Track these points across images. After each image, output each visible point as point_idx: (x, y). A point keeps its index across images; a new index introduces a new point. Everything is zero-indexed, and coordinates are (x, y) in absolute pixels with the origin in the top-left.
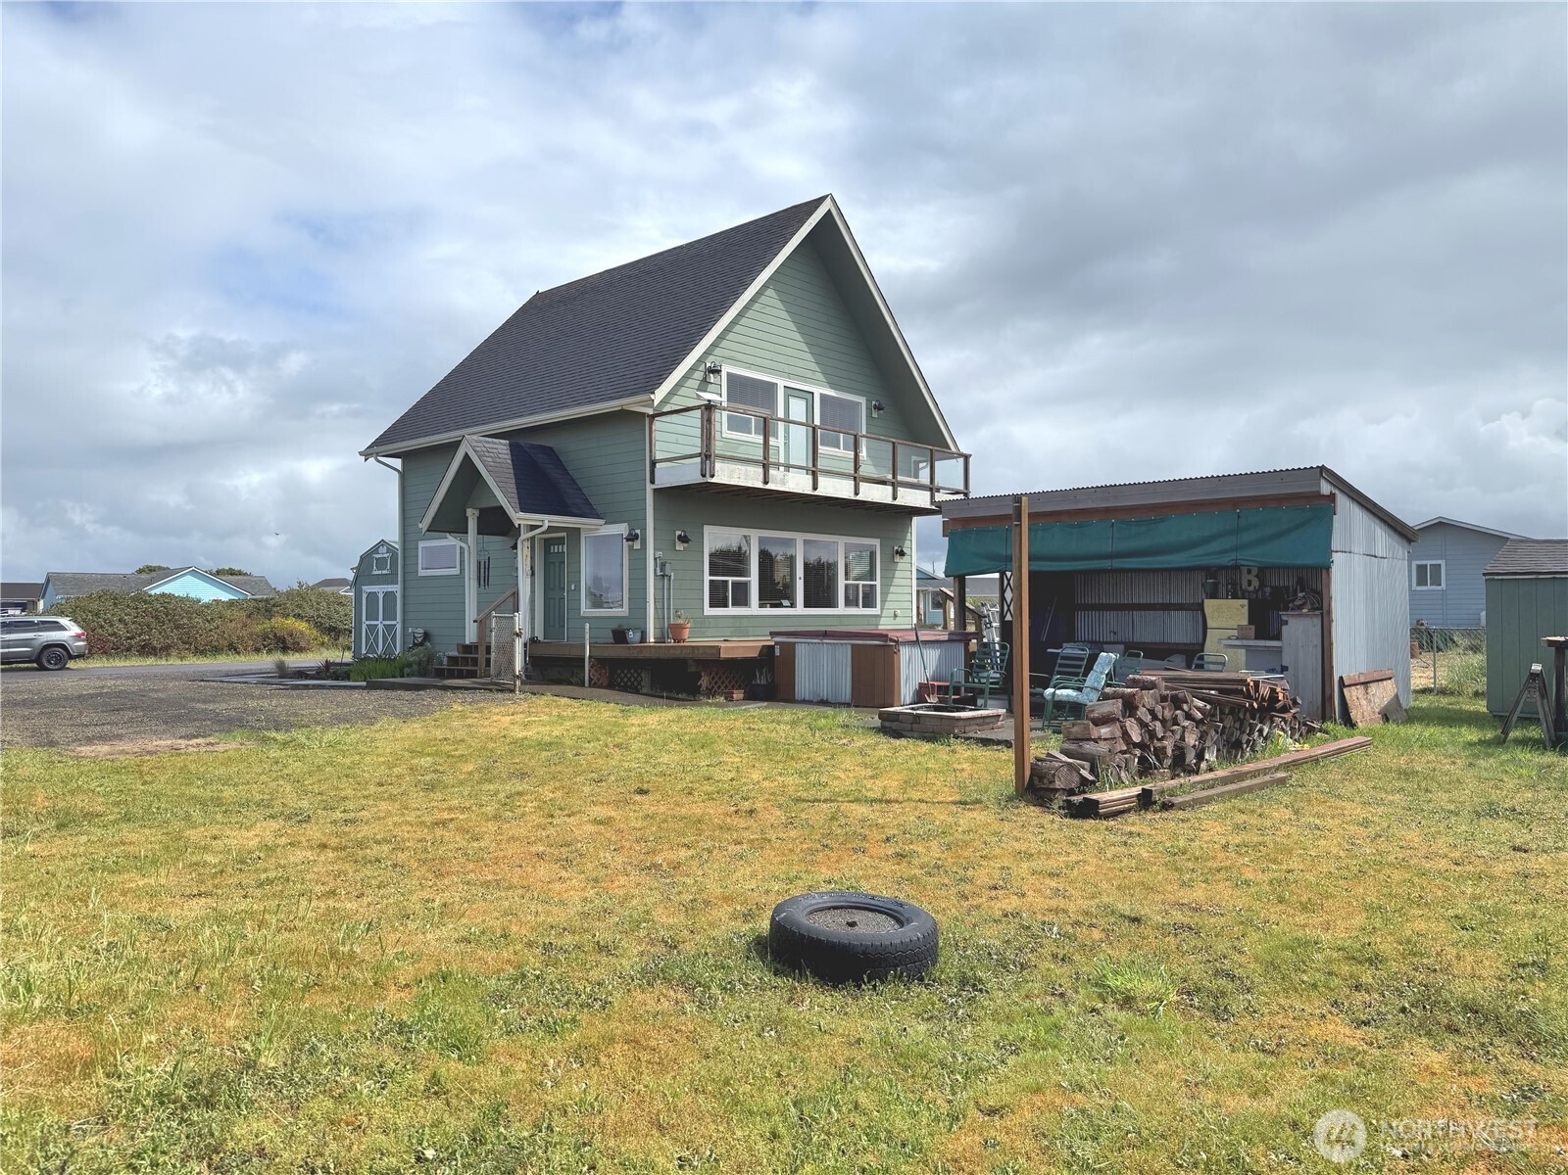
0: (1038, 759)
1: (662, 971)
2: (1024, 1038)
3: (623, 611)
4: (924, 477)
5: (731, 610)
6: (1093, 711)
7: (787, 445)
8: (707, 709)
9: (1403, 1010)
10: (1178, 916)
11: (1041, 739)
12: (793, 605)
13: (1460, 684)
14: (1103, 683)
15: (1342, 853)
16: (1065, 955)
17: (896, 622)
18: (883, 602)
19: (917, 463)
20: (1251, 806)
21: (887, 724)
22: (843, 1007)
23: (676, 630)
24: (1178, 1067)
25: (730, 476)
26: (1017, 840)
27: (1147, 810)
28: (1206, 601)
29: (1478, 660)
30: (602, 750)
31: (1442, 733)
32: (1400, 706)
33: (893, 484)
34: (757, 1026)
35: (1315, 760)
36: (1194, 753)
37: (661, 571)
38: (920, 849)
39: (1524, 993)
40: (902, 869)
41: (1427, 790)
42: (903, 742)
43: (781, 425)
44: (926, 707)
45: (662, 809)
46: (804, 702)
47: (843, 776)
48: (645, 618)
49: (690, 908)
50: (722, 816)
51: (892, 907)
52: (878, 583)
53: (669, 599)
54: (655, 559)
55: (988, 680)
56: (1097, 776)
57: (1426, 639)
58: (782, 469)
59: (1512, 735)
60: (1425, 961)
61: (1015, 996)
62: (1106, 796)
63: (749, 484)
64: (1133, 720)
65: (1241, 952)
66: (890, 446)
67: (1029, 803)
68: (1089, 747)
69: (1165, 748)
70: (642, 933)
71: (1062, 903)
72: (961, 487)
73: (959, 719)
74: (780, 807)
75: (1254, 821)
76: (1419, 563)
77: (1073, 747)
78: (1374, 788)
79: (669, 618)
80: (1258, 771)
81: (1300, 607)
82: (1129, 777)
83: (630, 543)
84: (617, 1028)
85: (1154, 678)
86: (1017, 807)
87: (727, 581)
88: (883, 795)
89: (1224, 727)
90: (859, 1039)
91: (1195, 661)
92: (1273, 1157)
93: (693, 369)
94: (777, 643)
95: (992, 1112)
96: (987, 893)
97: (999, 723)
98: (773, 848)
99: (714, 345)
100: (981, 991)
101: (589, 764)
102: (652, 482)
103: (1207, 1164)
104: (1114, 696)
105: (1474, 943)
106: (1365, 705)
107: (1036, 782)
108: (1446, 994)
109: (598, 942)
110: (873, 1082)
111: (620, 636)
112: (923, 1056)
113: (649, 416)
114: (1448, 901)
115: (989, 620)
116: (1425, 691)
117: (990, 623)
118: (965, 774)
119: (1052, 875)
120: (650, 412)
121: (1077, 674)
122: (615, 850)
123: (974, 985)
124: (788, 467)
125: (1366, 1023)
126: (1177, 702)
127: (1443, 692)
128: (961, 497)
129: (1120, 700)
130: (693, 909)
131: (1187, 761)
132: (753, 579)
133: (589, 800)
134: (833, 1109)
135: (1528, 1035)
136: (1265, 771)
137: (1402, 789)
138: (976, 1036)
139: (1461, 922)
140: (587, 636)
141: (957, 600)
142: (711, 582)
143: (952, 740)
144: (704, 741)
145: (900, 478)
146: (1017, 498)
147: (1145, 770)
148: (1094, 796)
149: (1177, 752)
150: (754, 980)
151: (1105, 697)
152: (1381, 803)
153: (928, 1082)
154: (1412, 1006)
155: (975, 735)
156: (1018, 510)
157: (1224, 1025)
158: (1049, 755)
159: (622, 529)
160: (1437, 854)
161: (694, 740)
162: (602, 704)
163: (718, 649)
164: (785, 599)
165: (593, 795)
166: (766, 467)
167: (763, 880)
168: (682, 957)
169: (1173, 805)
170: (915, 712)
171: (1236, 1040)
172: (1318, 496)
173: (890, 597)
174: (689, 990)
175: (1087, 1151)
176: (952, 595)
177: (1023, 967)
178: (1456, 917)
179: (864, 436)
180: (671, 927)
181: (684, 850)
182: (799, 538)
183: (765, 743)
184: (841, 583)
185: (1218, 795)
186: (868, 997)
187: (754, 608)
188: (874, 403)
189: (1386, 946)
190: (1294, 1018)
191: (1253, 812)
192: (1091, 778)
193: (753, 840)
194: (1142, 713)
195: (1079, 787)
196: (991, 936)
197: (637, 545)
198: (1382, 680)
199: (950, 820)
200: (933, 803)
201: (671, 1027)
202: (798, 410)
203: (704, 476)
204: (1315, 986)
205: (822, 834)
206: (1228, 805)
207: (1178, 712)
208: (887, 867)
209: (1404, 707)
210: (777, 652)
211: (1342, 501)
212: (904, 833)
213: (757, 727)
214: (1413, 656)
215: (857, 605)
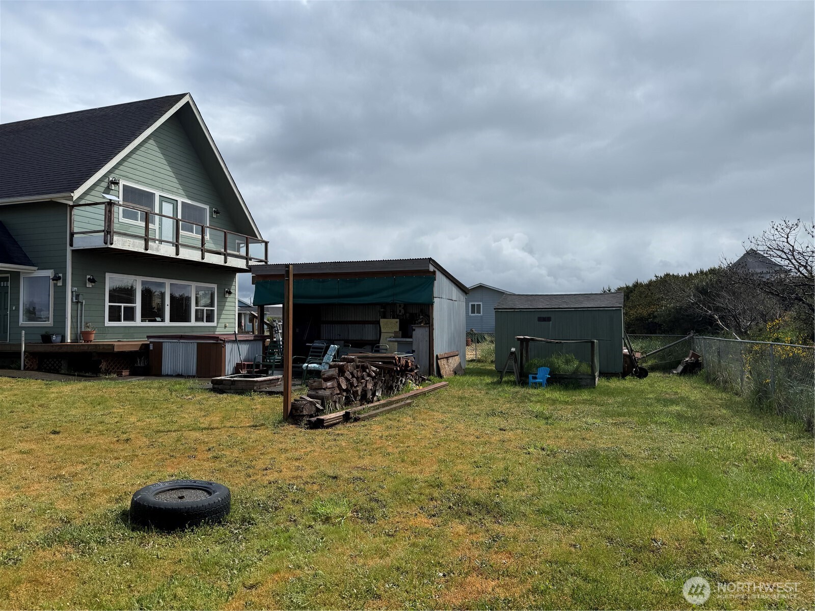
0: (295, 400)
1: (58, 537)
2: (272, 546)
3: (50, 323)
4: (243, 252)
5: (123, 323)
6: (324, 374)
7: (160, 229)
8: (103, 382)
9: (450, 507)
10: (356, 474)
11: (300, 390)
12: (163, 320)
13: (486, 358)
14: (331, 360)
15: (431, 436)
16: (298, 500)
17: (225, 330)
18: (218, 319)
19: (239, 244)
20: (395, 416)
21: (216, 386)
22: (173, 543)
23: (86, 335)
24: (348, 549)
25: (123, 245)
26: (281, 443)
27: (347, 422)
28: (381, 319)
29: (493, 346)
30: (30, 408)
31: (477, 379)
32: (462, 368)
33: (224, 255)
34: (118, 561)
35: (424, 394)
36: (371, 393)
37: (76, 299)
38: (228, 453)
39: (498, 494)
40: (217, 465)
41: (469, 405)
42: (225, 395)
43: (157, 218)
44: (239, 376)
45: (68, 442)
46: (167, 376)
47: (187, 417)
48: (64, 328)
49: (81, 499)
50: (108, 444)
51: (206, 486)
52: (215, 308)
53: (81, 316)
54: (72, 292)
55: (274, 361)
56: (324, 407)
57: (473, 338)
58: (157, 242)
59: (504, 379)
60: (460, 483)
61: (270, 524)
62: (328, 417)
63: (136, 250)
64: (343, 378)
65: (383, 488)
66: (223, 234)
67: (289, 423)
68: (321, 392)
69: (358, 391)
70: (47, 516)
71: (299, 473)
72: (263, 258)
73: (257, 382)
74: (146, 436)
75: (395, 424)
76: (472, 303)
77: (313, 393)
78: (448, 405)
79: (81, 328)
80: (399, 400)
81: (421, 323)
82: (340, 406)
83: (55, 282)
84: (23, 574)
85: (353, 357)
86: (283, 426)
87: (120, 306)
88: (210, 425)
89: (385, 380)
90: (181, 559)
91: (374, 349)
92: (387, 586)
93: (100, 180)
94: (151, 342)
95: (252, 587)
96: (261, 473)
97: (279, 383)
98: (139, 460)
99: (115, 168)
100: (252, 524)
101: (20, 417)
102: (71, 245)
103: (356, 595)
104: (334, 366)
105: (481, 473)
106: (447, 367)
107: (294, 412)
108: (467, 498)
109: (15, 524)
110: (186, 582)
111: (46, 338)
112: (216, 564)
113: (70, 206)
114: (472, 456)
115: (277, 329)
116: (472, 361)
117: (278, 330)
118: (257, 411)
119: (297, 459)
120: (71, 203)
121: (320, 356)
122: (33, 468)
123: (250, 522)
124: (161, 241)
125: (434, 516)
126: (364, 368)
127: (479, 361)
128: (263, 263)
129: (337, 368)
130: (83, 499)
131: (368, 397)
132: (138, 305)
133: (17, 440)
134: (161, 601)
135: (498, 513)
136: (402, 400)
137: (459, 405)
138: (247, 548)
139: (476, 464)
140: (23, 339)
141: (259, 318)
142: (110, 306)
143: (252, 393)
144: (100, 400)
145: (229, 251)
146: (287, 266)
147: (348, 402)
148: (322, 417)
149: (363, 393)
150: (119, 535)
151: (331, 367)
152: (450, 412)
153: (218, 576)
154: (454, 505)
155: (265, 390)
156: (288, 272)
157: (371, 525)
158: (301, 398)
159: (50, 273)
160: (470, 434)
161: (94, 400)
162: (33, 380)
163: (113, 346)
164: (157, 317)
165: (20, 436)
166: (146, 241)
167: (132, 478)
168: (73, 527)
169: (359, 419)
170: (232, 379)
171: (376, 532)
172: (428, 271)
173: (223, 316)
174: (75, 546)
175: (299, 599)
176: (257, 315)
177: (276, 509)
178: (475, 462)
179: (208, 227)
180: (67, 511)
181: (81, 465)
182: (168, 282)
183: (140, 400)
184: (193, 308)
185: (380, 412)
186: (189, 536)
187: (138, 322)
188: (214, 209)
189: (445, 478)
190: (403, 517)
191: (395, 419)
192: (321, 408)
193: (127, 456)
194: (347, 374)
195: (315, 413)
196: (260, 495)
197: (60, 283)
198: (454, 356)
199: (246, 436)
200: (238, 427)
201: (61, 569)
202: (168, 209)
203: (106, 243)
204: (413, 501)
205: (171, 450)
206: (385, 417)
207: (364, 373)
208: (207, 465)
209: (463, 368)
210: (151, 348)
211: (439, 275)
212: (220, 445)
213: (136, 391)
214: (467, 345)
215: (203, 321)
